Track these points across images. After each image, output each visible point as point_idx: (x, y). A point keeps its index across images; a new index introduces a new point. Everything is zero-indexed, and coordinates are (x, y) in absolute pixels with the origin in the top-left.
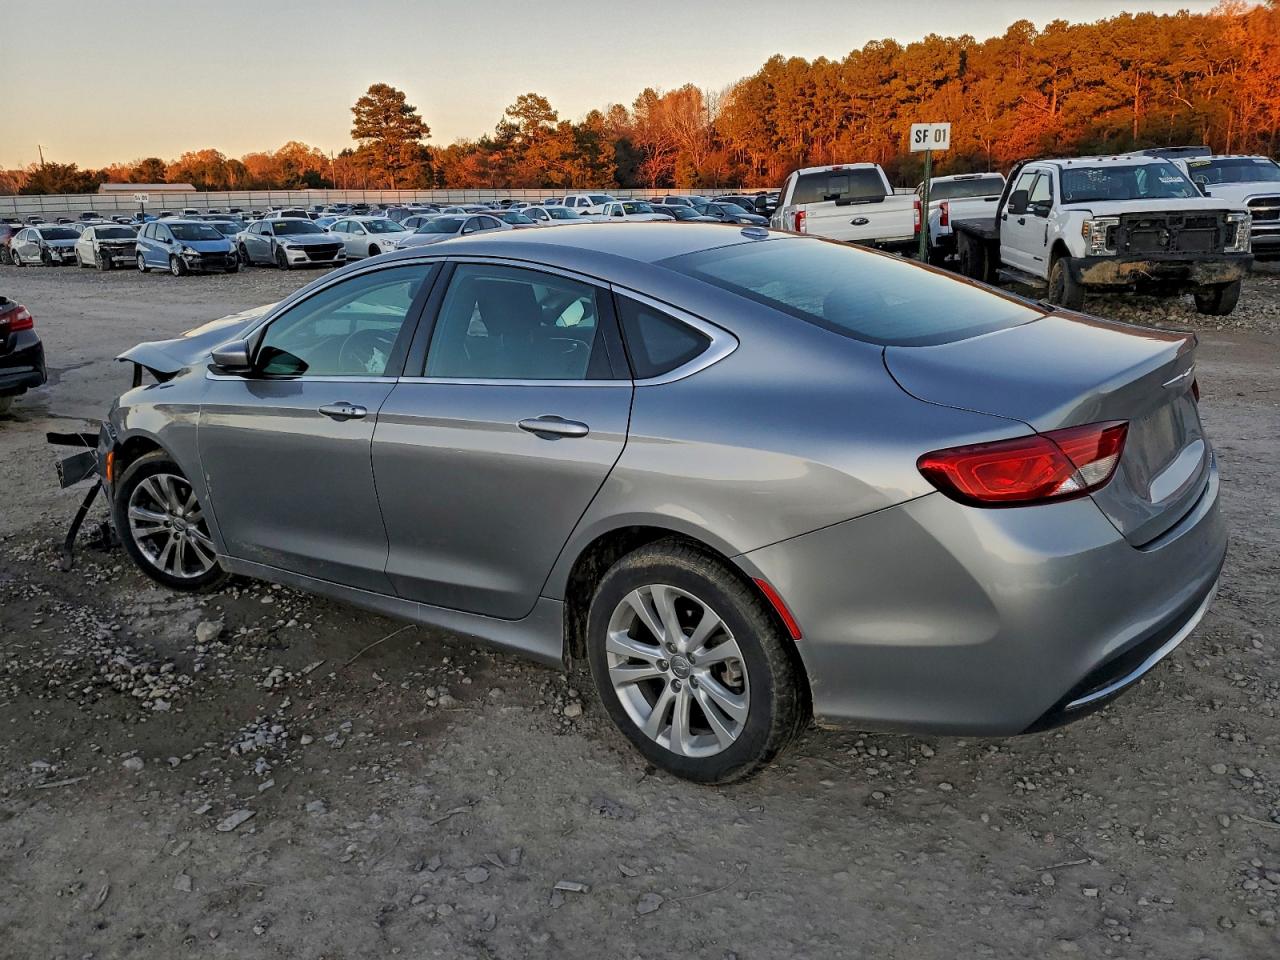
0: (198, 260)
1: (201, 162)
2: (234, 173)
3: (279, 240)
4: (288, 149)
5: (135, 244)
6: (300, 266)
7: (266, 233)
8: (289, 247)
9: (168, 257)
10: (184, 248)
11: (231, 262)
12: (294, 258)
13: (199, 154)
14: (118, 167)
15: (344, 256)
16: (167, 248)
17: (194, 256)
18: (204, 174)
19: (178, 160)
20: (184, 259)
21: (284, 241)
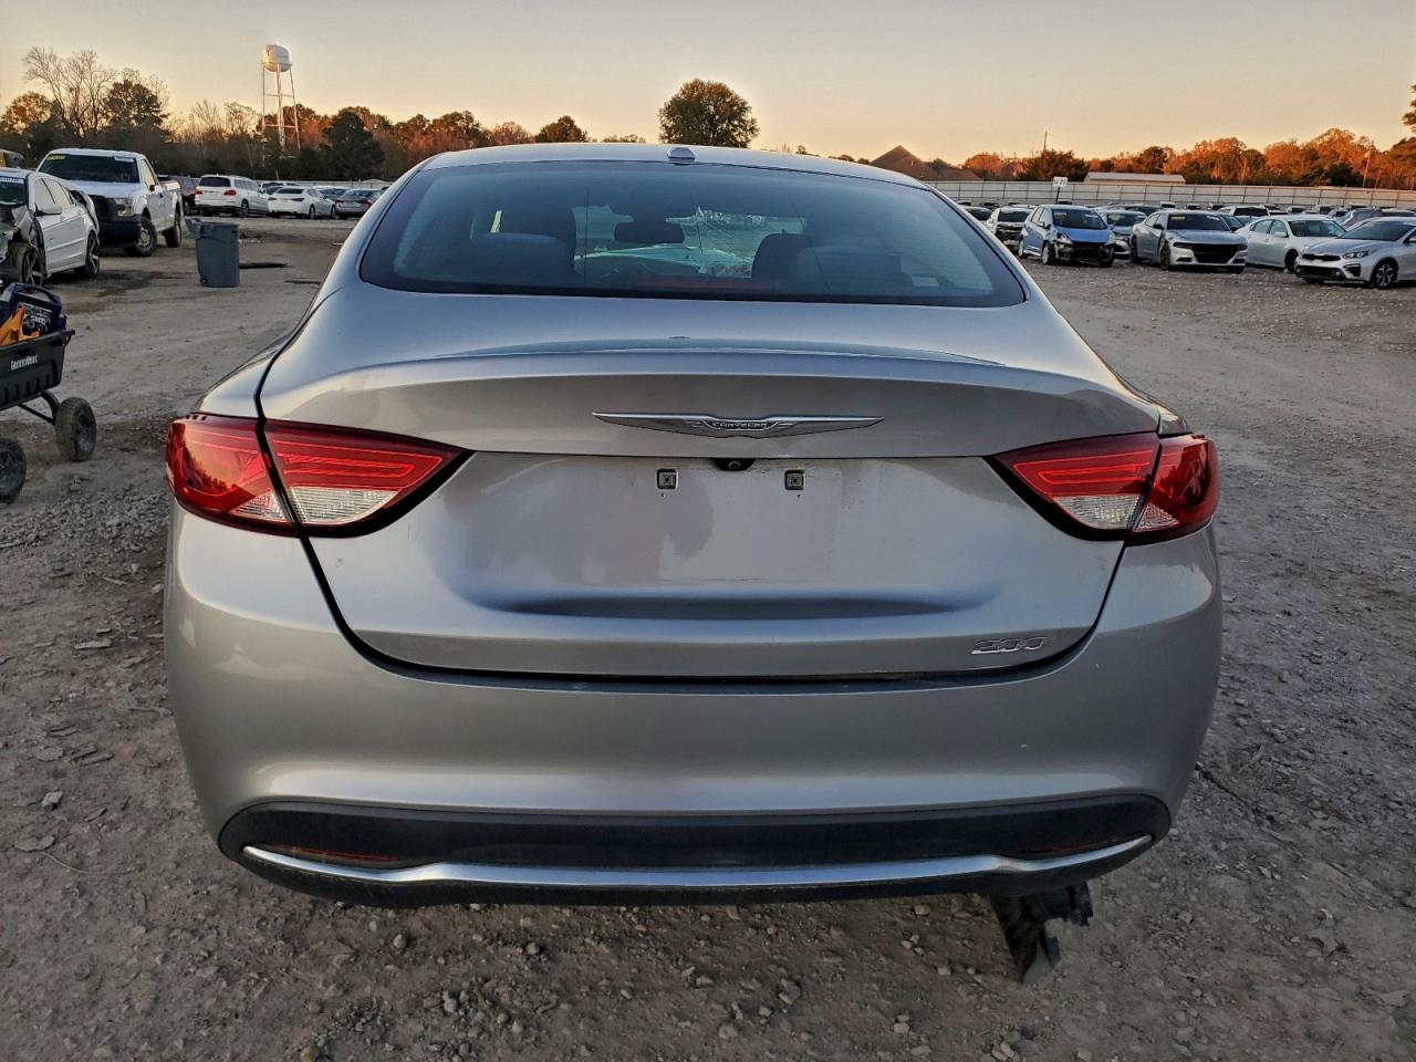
0: (1069, 249)
1: (1215, 151)
2: (1249, 164)
3: (1168, 235)
4: (1326, 139)
5: (1021, 229)
6: (1183, 268)
7: (1157, 226)
8: (1176, 245)
9: (1042, 243)
10: (1059, 236)
11: (1105, 255)
12: (1178, 256)
13: (1216, 143)
14: (1125, 156)
15: (1242, 261)
16: (1043, 233)
17: (1066, 245)
18: (1212, 166)
19: (1190, 149)
20: (1056, 246)
21: (1173, 237)
